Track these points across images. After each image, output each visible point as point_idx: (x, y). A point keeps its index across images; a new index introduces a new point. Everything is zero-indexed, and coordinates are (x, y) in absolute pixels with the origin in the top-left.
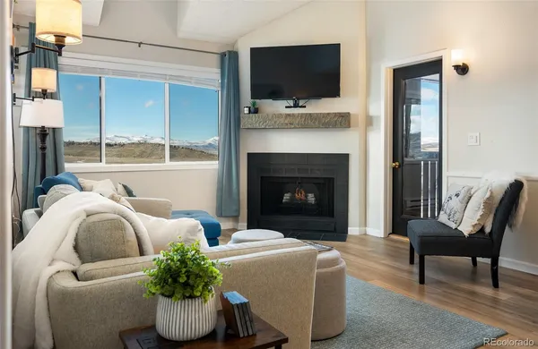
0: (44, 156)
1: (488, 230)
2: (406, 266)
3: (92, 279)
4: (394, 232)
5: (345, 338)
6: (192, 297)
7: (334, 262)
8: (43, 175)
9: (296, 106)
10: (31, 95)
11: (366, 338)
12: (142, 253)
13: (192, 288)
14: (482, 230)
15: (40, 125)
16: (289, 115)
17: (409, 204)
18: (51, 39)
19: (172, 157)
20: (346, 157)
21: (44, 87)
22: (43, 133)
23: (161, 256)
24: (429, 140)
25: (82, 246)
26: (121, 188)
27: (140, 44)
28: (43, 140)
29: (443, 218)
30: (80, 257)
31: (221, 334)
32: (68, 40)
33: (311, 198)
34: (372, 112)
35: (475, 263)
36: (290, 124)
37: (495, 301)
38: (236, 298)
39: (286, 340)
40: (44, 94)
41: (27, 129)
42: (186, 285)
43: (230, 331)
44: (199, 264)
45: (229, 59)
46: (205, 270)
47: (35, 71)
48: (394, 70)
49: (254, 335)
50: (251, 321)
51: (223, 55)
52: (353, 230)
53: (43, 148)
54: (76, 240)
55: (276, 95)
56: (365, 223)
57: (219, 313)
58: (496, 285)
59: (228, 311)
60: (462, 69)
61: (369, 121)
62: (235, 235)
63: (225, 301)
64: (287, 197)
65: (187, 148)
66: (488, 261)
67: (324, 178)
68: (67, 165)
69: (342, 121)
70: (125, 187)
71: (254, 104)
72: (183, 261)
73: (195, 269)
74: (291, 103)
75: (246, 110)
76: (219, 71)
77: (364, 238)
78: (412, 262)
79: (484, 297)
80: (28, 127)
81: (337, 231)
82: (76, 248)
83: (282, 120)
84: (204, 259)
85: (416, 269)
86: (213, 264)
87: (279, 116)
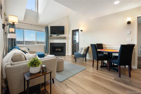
0: (12, 43)
1: (85, 54)
2: (74, 59)
3: (14, 65)
4: (72, 54)
5: (64, 71)
6: (36, 66)
7: (62, 59)
8: (12, 47)
9: (58, 35)
10: (9, 33)
11: (67, 70)
12: (26, 60)
13: (36, 65)
14: (84, 54)
15: (11, 38)
16: (56, 37)
17: (75, 50)
18: (12, 23)
19: (37, 44)
20: (65, 43)
21: (12, 31)
22: (12, 39)
23: (31, 60)
24: (77, 41)
25: (13, 59)
26: (27, 49)
27: (31, 25)
28: (12, 41)
29: (79, 52)
30: (13, 61)
31: (41, 72)
32: (15, 23)
33: (60, 50)
34: (69, 37)
35: (83, 58)
36: (57, 38)
37: (86, 64)
38: (44, 66)
39: (52, 72)
40: (12, 32)
41: (9, 39)
42: (35, 64)
43: (43, 71)
44: (37, 61)
45: (47, 28)
46: (38, 62)
47: (10, 28)
48: (72, 30)
49: (47, 71)
50: (46, 69)
51: (46, 27)
52: (66, 54)
53: (12, 42)
54: (12, 58)
55: (55, 34)
56: (68, 53)
57: (41, 69)
58: (86, 61)
59: (42, 68)
60: (82, 31)
61: (69, 38)
62: (47, 56)
63: (42, 66)
64: (56, 50)
65: (41, 42)
66: (85, 58)
68: (17, 45)
69: (65, 38)
70: (28, 49)
71: (51, 35)
72: (34, 61)
73: (37, 62)
75: (50, 36)
76: (45, 29)
77: (68, 56)
78: (75, 59)
79: (84, 63)
80: (9, 38)
81: (64, 55)
82: (12, 60)
83: (55, 38)
84: (38, 60)
85: (75, 60)
86: (40, 61)
87: (55, 37)
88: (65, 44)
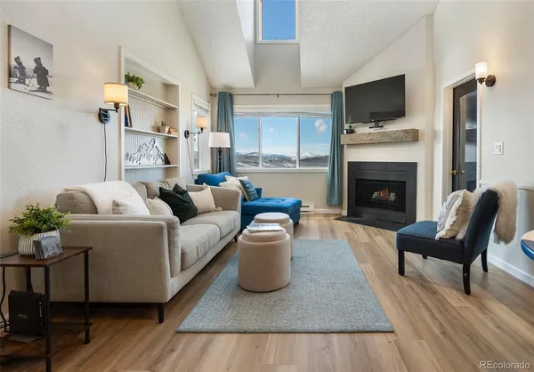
1: (459, 237)
9: (376, 126)
15: (218, 146)
16: (370, 134)
20: (415, 165)
22: (220, 150)
27: (278, 95)
33: (392, 196)
34: (436, 128)
36: (371, 140)
39: (91, 248)
48: (454, 89)
51: (333, 95)
53: (220, 159)
60: (491, 82)
61: (434, 134)
64: (376, 194)
67: (399, 182)
69: (413, 137)
71: (350, 127)
74: (373, 124)
75: (345, 132)
83: (366, 137)
87: (364, 134)
88: (411, 168)
